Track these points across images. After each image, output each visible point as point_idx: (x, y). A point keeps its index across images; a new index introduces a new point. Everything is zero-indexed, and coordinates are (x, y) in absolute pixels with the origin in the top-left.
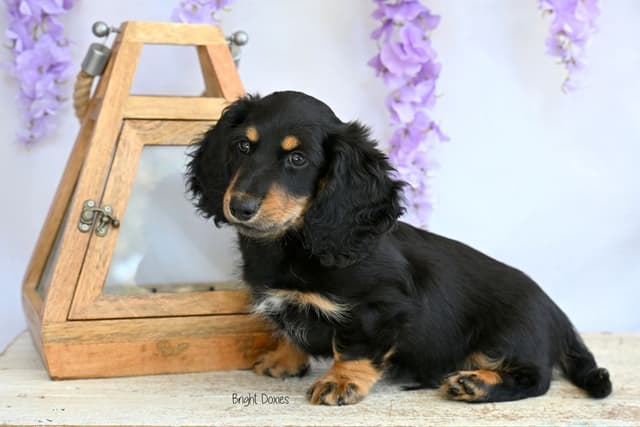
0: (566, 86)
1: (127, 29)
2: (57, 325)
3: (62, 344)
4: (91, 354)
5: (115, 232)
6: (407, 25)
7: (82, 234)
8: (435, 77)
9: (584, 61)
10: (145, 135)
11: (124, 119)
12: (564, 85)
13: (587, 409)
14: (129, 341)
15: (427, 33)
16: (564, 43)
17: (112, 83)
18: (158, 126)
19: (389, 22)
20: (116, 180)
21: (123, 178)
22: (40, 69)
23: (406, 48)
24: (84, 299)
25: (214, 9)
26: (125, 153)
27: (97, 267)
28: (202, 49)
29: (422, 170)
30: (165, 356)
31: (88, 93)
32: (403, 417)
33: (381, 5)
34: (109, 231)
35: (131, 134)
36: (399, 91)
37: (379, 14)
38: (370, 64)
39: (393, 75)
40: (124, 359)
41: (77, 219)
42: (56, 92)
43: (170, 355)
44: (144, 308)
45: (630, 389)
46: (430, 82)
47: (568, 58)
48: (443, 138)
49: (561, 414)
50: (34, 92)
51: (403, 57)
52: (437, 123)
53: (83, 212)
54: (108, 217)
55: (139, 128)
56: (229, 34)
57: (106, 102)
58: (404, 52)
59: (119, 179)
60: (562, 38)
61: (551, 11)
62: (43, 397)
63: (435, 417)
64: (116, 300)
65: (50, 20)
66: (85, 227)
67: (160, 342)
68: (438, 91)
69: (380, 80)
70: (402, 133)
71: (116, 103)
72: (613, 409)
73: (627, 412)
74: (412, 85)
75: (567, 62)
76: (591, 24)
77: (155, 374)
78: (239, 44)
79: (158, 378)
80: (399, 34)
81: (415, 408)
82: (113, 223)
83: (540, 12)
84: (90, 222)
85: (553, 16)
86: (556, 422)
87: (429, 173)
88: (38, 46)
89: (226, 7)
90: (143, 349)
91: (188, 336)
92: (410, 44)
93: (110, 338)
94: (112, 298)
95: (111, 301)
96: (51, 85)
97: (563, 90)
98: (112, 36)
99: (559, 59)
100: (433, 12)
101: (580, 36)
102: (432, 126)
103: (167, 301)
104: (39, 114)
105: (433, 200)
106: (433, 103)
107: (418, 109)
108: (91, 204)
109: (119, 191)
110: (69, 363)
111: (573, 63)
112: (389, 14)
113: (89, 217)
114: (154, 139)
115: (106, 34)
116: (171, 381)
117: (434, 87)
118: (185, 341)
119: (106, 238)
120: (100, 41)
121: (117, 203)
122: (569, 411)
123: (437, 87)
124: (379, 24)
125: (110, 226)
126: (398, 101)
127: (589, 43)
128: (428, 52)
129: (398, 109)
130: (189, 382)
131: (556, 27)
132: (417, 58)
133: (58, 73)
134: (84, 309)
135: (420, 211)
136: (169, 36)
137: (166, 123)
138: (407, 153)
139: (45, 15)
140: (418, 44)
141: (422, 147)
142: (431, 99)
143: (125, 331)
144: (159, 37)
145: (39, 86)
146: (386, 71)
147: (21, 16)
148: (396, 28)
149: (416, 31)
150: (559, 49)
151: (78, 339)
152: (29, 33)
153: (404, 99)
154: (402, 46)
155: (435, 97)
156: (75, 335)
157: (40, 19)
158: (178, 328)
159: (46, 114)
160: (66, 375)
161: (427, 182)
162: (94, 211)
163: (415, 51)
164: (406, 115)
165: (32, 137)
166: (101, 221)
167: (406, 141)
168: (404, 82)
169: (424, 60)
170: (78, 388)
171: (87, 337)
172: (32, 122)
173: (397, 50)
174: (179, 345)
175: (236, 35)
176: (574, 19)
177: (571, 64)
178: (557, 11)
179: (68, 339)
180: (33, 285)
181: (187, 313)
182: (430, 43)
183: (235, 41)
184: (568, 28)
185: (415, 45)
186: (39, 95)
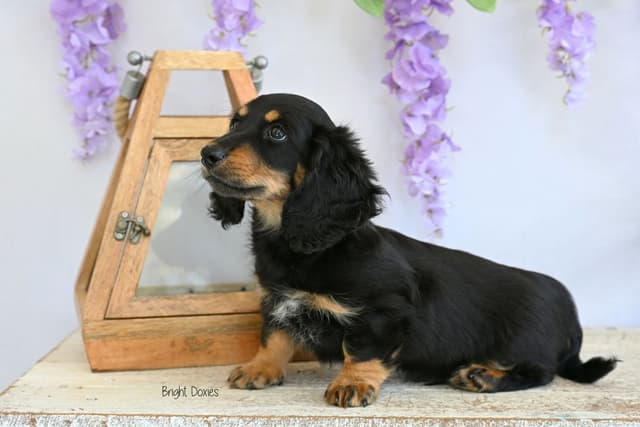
0: (567, 99)
1: (158, 57)
2: (96, 324)
3: (100, 341)
4: (126, 349)
5: (146, 240)
6: (416, 44)
7: (117, 243)
8: (445, 92)
9: (582, 74)
10: (173, 152)
11: (155, 139)
12: (565, 97)
13: (573, 402)
14: (160, 337)
15: (435, 52)
16: (563, 58)
17: (143, 106)
18: (185, 144)
19: (402, 43)
20: (147, 194)
21: (154, 192)
22: (90, 94)
23: (416, 66)
24: (119, 300)
25: (240, 35)
26: (155, 169)
27: (131, 271)
28: (226, 73)
29: (435, 178)
30: (193, 351)
31: (127, 115)
32: (398, 408)
33: (392, 27)
34: (141, 239)
35: (160, 151)
36: (410, 106)
37: (391, 36)
38: (384, 82)
39: (405, 91)
40: (155, 354)
41: (113, 228)
42: (105, 114)
43: (196, 350)
44: (172, 307)
45: (619, 383)
46: (440, 96)
47: (568, 72)
48: (455, 149)
49: (546, 406)
50: (85, 114)
51: (412, 74)
52: (448, 134)
53: (118, 223)
54: (140, 226)
55: (168, 146)
56: (251, 59)
57: (139, 123)
58: (413, 69)
59: (150, 193)
60: (561, 53)
61: (550, 28)
62: (81, 388)
63: (428, 408)
64: (147, 301)
65: (97, 50)
66: (120, 236)
67: (188, 338)
68: (448, 105)
69: (394, 96)
70: (415, 145)
71: (148, 125)
72: (599, 402)
73: (611, 405)
74: (423, 101)
75: (568, 76)
76: (589, 39)
77: (185, 367)
78: (260, 67)
79: (185, 371)
80: (409, 53)
81: (412, 400)
82: (144, 232)
83: (541, 30)
84: (123, 231)
85: (552, 32)
86: (540, 414)
87: (442, 181)
88: (89, 73)
89: (252, 32)
90: (173, 344)
91: (212, 333)
92: (419, 62)
93: (143, 335)
94: (145, 299)
95: (143, 302)
96: (100, 108)
97: (565, 102)
98: (146, 64)
99: (560, 73)
100: (442, 32)
101: (577, 51)
102: (444, 137)
103: (193, 302)
104: (90, 135)
105: (447, 206)
106: (444, 117)
107: (431, 122)
108: (125, 215)
109: (150, 203)
110: (107, 357)
111: (573, 76)
112: (400, 36)
113: (124, 226)
114: (181, 155)
115: (139, 62)
116: (197, 373)
117: (444, 101)
118: (211, 337)
119: (139, 245)
120: (135, 68)
121: (148, 214)
122: (556, 404)
123: (448, 101)
124: (392, 45)
125: (142, 236)
126: (410, 115)
127: (587, 57)
128: (436, 69)
129: (411, 122)
130: (213, 375)
131: (554, 42)
132: (426, 75)
133: (107, 96)
134: (119, 309)
135: (435, 216)
136: (194, 63)
137: (192, 141)
138: (420, 162)
139: (93, 46)
140: (426, 61)
141: (434, 156)
142: (442, 112)
143: (156, 328)
144: (186, 63)
145: (89, 109)
146: (398, 88)
147: (72, 47)
148: (406, 48)
149: (424, 50)
150: (559, 64)
151: (115, 336)
152: (81, 62)
153: (415, 113)
154: (411, 64)
155: (445, 110)
156: (111, 332)
157: (88, 49)
158: (204, 326)
159: (97, 134)
160: (105, 368)
161: (441, 189)
162: (128, 222)
163: (424, 68)
164: (418, 128)
165: (87, 154)
166: (134, 230)
167: (419, 151)
168: (415, 98)
169: (433, 76)
170: (114, 380)
171: (122, 333)
172: (86, 140)
173: (407, 68)
174: (205, 341)
175: (256, 59)
176: (571, 36)
177: (570, 78)
178: (555, 28)
179: (105, 336)
180: (83, 286)
181: (211, 312)
182: (438, 59)
183: (257, 66)
184: (565, 44)
185: (424, 63)
186: (90, 117)
